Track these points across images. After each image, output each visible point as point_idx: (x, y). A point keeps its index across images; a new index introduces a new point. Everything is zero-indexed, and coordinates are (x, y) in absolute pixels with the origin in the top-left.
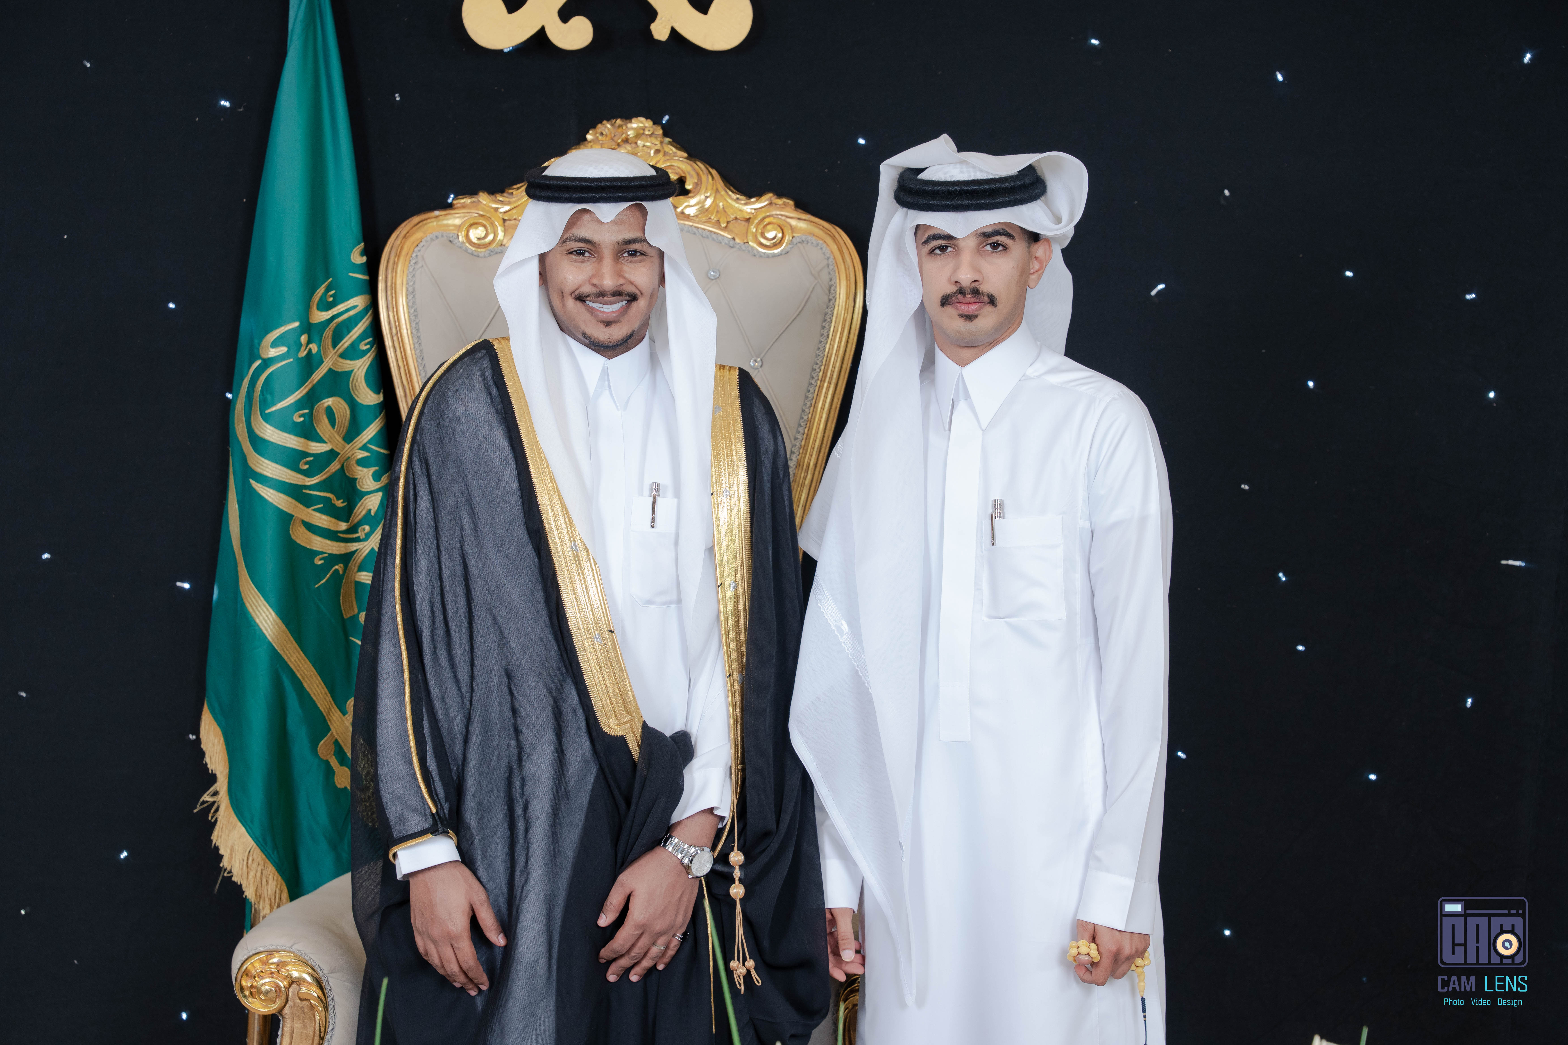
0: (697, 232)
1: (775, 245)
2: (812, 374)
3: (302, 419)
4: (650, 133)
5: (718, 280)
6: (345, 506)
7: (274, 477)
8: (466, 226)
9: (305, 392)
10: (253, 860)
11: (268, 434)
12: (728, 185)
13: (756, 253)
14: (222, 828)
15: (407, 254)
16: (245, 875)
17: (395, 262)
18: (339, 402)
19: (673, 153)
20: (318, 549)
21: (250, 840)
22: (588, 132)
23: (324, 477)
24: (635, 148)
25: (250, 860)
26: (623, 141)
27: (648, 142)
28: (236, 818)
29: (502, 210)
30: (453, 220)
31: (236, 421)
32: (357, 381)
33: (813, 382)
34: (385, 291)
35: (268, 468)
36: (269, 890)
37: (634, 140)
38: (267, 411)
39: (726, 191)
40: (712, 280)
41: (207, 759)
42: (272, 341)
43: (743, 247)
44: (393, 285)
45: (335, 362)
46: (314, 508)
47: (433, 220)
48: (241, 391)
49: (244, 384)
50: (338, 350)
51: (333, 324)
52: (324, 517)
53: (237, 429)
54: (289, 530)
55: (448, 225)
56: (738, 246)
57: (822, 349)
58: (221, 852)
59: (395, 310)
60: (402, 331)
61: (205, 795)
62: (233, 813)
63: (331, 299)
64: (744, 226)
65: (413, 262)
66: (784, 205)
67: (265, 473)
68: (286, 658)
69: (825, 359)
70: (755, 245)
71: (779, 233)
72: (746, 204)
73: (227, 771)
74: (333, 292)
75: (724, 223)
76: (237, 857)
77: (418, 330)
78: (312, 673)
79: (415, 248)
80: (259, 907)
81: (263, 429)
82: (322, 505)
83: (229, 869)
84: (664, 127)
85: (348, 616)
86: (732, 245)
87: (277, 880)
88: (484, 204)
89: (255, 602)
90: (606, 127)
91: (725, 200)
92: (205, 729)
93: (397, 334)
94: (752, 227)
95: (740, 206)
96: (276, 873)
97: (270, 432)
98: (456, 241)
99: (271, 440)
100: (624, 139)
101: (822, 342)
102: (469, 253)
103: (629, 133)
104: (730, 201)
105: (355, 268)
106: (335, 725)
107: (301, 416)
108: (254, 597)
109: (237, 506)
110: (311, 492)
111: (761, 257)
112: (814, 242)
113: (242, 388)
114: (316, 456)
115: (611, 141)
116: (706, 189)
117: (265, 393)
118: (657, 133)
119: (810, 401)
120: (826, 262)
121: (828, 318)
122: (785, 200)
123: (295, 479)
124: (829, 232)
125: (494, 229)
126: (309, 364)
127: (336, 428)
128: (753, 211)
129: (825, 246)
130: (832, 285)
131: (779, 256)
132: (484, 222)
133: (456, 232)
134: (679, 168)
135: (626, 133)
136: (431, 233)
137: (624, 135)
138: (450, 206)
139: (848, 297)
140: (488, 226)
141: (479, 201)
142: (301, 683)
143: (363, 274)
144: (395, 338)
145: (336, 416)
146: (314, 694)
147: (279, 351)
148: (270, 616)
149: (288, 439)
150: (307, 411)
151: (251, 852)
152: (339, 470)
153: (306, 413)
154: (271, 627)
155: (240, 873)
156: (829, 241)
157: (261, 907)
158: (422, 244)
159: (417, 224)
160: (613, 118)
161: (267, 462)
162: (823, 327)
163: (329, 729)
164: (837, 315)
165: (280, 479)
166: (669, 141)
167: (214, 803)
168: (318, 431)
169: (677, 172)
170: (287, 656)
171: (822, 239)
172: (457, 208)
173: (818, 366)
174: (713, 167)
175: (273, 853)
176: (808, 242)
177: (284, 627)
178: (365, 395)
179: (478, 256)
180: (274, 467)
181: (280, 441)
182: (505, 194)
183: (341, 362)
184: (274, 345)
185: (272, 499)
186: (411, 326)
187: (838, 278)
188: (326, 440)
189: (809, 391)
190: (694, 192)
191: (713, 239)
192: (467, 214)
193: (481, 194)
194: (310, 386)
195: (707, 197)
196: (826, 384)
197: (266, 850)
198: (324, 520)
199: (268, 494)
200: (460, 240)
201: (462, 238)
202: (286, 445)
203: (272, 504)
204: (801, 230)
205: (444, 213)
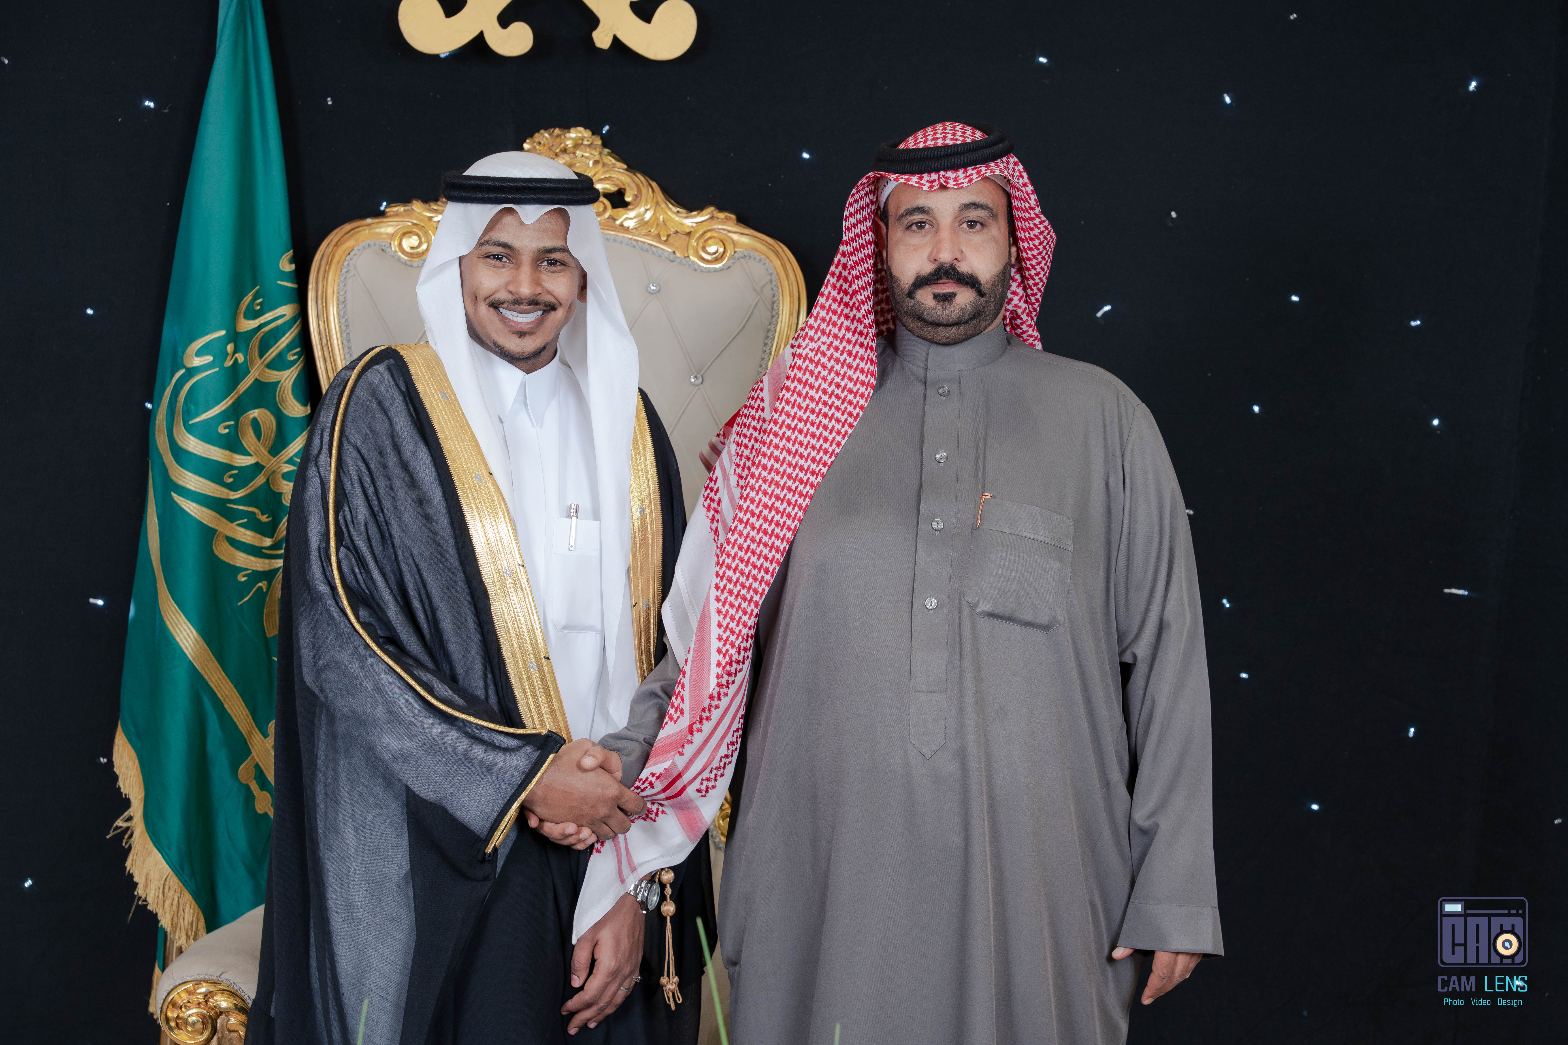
0: (636, 245)
1: (717, 260)
3: (227, 431)
4: (589, 143)
5: (658, 294)
6: (271, 522)
7: (198, 490)
8: (399, 234)
9: (230, 402)
10: (169, 888)
11: (192, 446)
12: (669, 199)
13: (697, 268)
14: (137, 855)
15: (339, 262)
16: (161, 903)
17: (326, 270)
18: (265, 414)
19: (613, 164)
20: (241, 566)
21: (167, 867)
22: (525, 141)
23: (249, 491)
24: (573, 158)
25: (167, 888)
26: (561, 151)
27: (586, 152)
28: (152, 844)
29: (436, 219)
30: (386, 228)
31: (157, 433)
32: (284, 393)
34: (315, 301)
35: (191, 481)
36: (186, 919)
37: (571, 150)
38: (191, 422)
39: (666, 204)
40: (653, 294)
41: (121, 783)
42: (196, 349)
43: (684, 261)
44: (324, 294)
45: (262, 372)
46: (238, 522)
47: (366, 227)
48: (162, 402)
49: (166, 394)
50: (265, 360)
51: (260, 334)
52: (248, 532)
53: (157, 439)
54: (212, 546)
55: (380, 234)
56: (678, 260)
57: (764, 366)
58: (136, 879)
59: (325, 318)
60: (332, 340)
61: (119, 820)
62: (148, 838)
63: (258, 307)
64: (685, 239)
65: (344, 271)
66: (726, 219)
67: (188, 486)
68: (206, 678)
70: (696, 260)
71: (721, 247)
72: (687, 217)
73: (143, 794)
74: (261, 300)
75: (664, 237)
76: (152, 885)
77: (349, 341)
78: (232, 692)
79: (346, 257)
80: (174, 935)
81: (186, 441)
82: (246, 520)
83: (143, 897)
84: (603, 138)
85: (272, 635)
86: (672, 259)
87: (194, 909)
88: (418, 213)
89: (174, 619)
90: (544, 136)
91: (666, 213)
92: (118, 751)
93: (327, 344)
94: (693, 241)
95: (681, 219)
96: (193, 901)
97: (194, 443)
98: (389, 250)
99: (195, 452)
100: (563, 148)
101: (764, 359)
102: (403, 263)
103: (568, 143)
104: (670, 214)
105: (284, 276)
106: (256, 748)
107: (226, 427)
108: (175, 615)
109: (156, 520)
110: (235, 507)
111: (702, 271)
112: (757, 258)
113: (164, 398)
114: (240, 469)
116: (646, 202)
117: (188, 403)
118: (596, 143)
120: (769, 278)
121: (770, 334)
122: (727, 214)
123: (220, 493)
124: (772, 248)
126: (235, 374)
127: (261, 441)
128: (694, 225)
129: (768, 261)
130: (775, 301)
131: (720, 271)
132: (418, 231)
133: (389, 241)
134: (618, 179)
135: (565, 143)
136: (364, 241)
137: (563, 145)
138: (382, 214)
139: (791, 314)
140: (422, 235)
141: (413, 209)
142: (222, 704)
143: (292, 282)
144: (325, 349)
145: (262, 429)
146: (234, 714)
147: (204, 361)
148: (190, 635)
149: (213, 452)
150: (232, 423)
151: (168, 880)
152: (264, 483)
153: (231, 425)
154: (192, 646)
155: (156, 902)
156: (772, 256)
157: (176, 935)
158: (353, 252)
159: (349, 232)
160: (551, 128)
161: (190, 474)
162: (766, 344)
163: (250, 752)
164: (780, 332)
165: (204, 492)
166: (608, 152)
167: (128, 828)
168: (244, 443)
169: (616, 183)
170: (208, 675)
171: (765, 255)
172: (390, 216)
174: (653, 180)
175: (189, 880)
176: (750, 257)
177: (206, 646)
178: (292, 407)
179: (412, 266)
180: (197, 480)
181: (204, 453)
182: (439, 203)
183: (268, 373)
184: (199, 353)
185: (195, 513)
186: (341, 337)
187: (781, 294)
188: (252, 453)
190: (633, 205)
191: (653, 253)
192: (400, 223)
193: (414, 202)
194: (236, 396)
195: (647, 210)
197: (183, 877)
198: (249, 536)
199: (191, 508)
200: (393, 249)
201: (395, 246)
202: (210, 457)
203: (194, 518)
204: (742, 245)
205: (376, 221)
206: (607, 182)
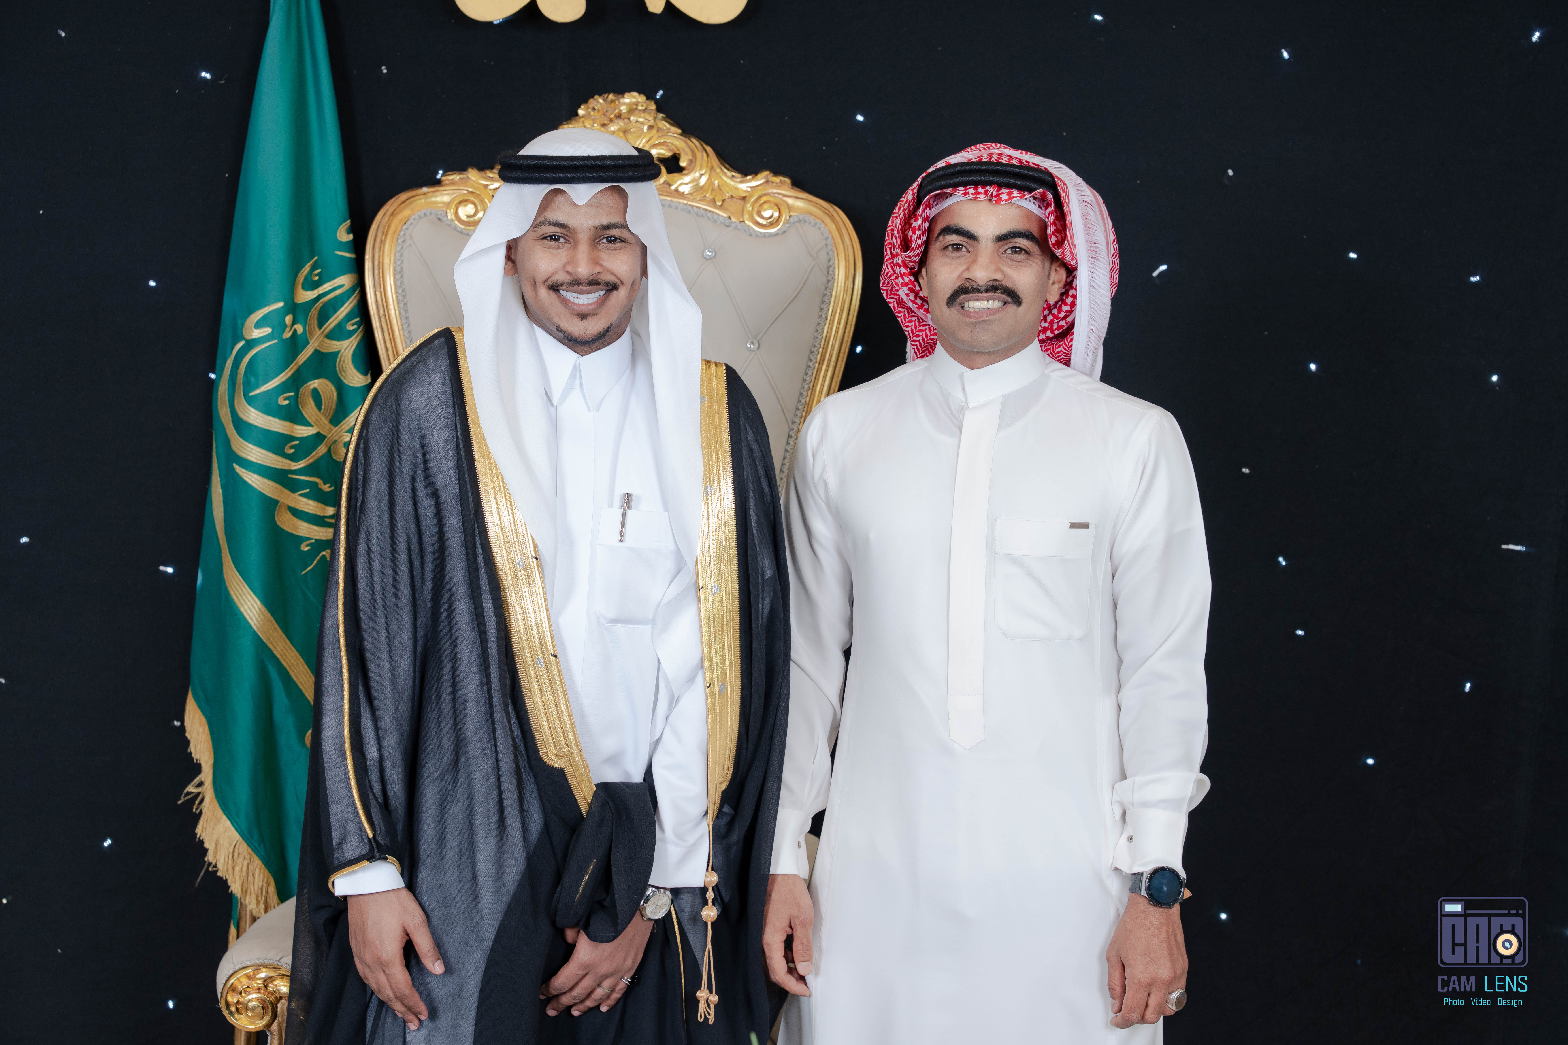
0: (692, 210)
1: (772, 225)
2: (811, 356)
3: (287, 402)
4: (643, 108)
5: (713, 259)
6: (332, 491)
7: (259, 462)
8: (455, 203)
9: (290, 374)
10: (239, 854)
11: (252, 418)
12: (724, 162)
13: (752, 232)
14: (207, 821)
15: (395, 232)
16: (231, 870)
17: (382, 240)
18: (325, 384)
19: (667, 129)
20: (304, 535)
21: (236, 833)
22: (579, 107)
23: (311, 461)
24: (628, 123)
25: (236, 854)
26: (615, 116)
27: (640, 117)
28: (221, 810)
30: (442, 197)
31: (219, 403)
32: (344, 362)
33: (811, 364)
34: (372, 270)
35: (253, 453)
36: (256, 884)
37: (626, 115)
38: (251, 394)
39: (721, 169)
40: (708, 259)
41: (192, 749)
42: (256, 321)
43: (739, 226)
44: (381, 264)
45: (322, 343)
46: (300, 493)
47: (421, 197)
48: (224, 372)
49: (227, 365)
50: (324, 331)
51: (319, 304)
52: (311, 502)
53: (220, 411)
54: (274, 516)
55: (436, 203)
56: (734, 225)
57: (820, 331)
58: (206, 845)
59: (382, 290)
60: (390, 312)
61: (190, 786)
62: (217, 805)
63: (317, 278)
64: (740, 204)
65: (400, 241)
66: (781, 183)
67: (249, 458)
68: (271, 648)
69: (823, 341)
70: (751, 224)
71: (776, 212)
72: (742, 182)
73: (211, 762)
74: (319, 271)
75: (719, 202)
76: (222, 851)
77: (406, 311)
78: (299, 662)
79: (403, 226)
80: (245, 901)
81: (247, 412)
82: (308, 490)
83: (214, 863)
84: (657, 102)
86: (727, 224)
87: (264, 873)
88: (474, 181)
89: (240, 590)
90: (598, 102)
91: (721, 177)
92: (189, 716)
93: (385, 315)
94: (748, 205)
95: (736, 184)
96: (263, 866)
97: (255, 415)
98: (445, 219)
99: (256, 424)
100: (617, 115)
101: (820, 324)
102: (459, 232)
103: (622, 108)
104: (725, 179)
105: (342, 246)
107: (286, 399)
108: (239, 585)
109: (221, 491)
110: (297, 477)
111: (757, 236)
112: (812, 222)
113: (225, 369)
114: (301, 439)
115: (603, 116)
116: (701, 166)
117: (249, 375)
118: (650, 108)
119: (807, 384)
120: (824, 242)
121: (826, 299)
122: (782, 178)
123: (281, 464)
124: (827, 212)
125: (484, 206)
126: (294, 345)
127: (322, 411)
128: (749, 189)
129: (823, 225)
131: (775, 235)
132: (474, 200)
133: (445, 209)
134: (673, 144)
135: (619, 108)
136: (419, 210)
137: (617, 111)
138: (438, 183)
139: (846, 278)
140: (478, 203)
141: (468, 177)
142: (288, 673)
143: (350, 252)
144: (383, 319)
145: (323, 398)
146: (302, 683)
147: (263, 332)
148: (255, 605)
149: (273, 423)
150: (292, 394)
151: (237, 846)
152: (326, 453)
153: (292, 396)
154: (257, 616)
155: (226, 868)
156: (827, 220)
157: (247, 902)
158: (410, 222)
159: (404, 202)
160: (605, 93)
161: (251, 446)
162: (822, 309)
164: (836, 296)
165: (265, 464)
166: (663, 117)
167: (198, 794)
168: (304, 414)
169: (671, 148)
170: (273, 645)
171: (820, 219)
172: (446, 185)
173: (816, 348)
174: (707, 144)
175: (259, 846)
176: (805, 221)
177: (270, 616)
178: (352, 376)
180: (258, 452)
181: (264, 425)
183: (327, 343)
184: (258, 325)
185: (256, 484)
186: (399, 309)
187: (836, 258)
188: (312, 423)
189: (807, 374)
190: (688, 170)
191: (709, 218)
192: (456, 191)
193: (470, 170)
194: (296, 367)
195: (702, 175)
196: (824, 367)
197: (252, 844)
198: (311, 505)
199: (253, 480)
200: (449, 217)
201: (451, 215)
202: (270, 429)
203: (255, 489)
204: (797, 209)
205: (432, 189)
206: (662, 147)
